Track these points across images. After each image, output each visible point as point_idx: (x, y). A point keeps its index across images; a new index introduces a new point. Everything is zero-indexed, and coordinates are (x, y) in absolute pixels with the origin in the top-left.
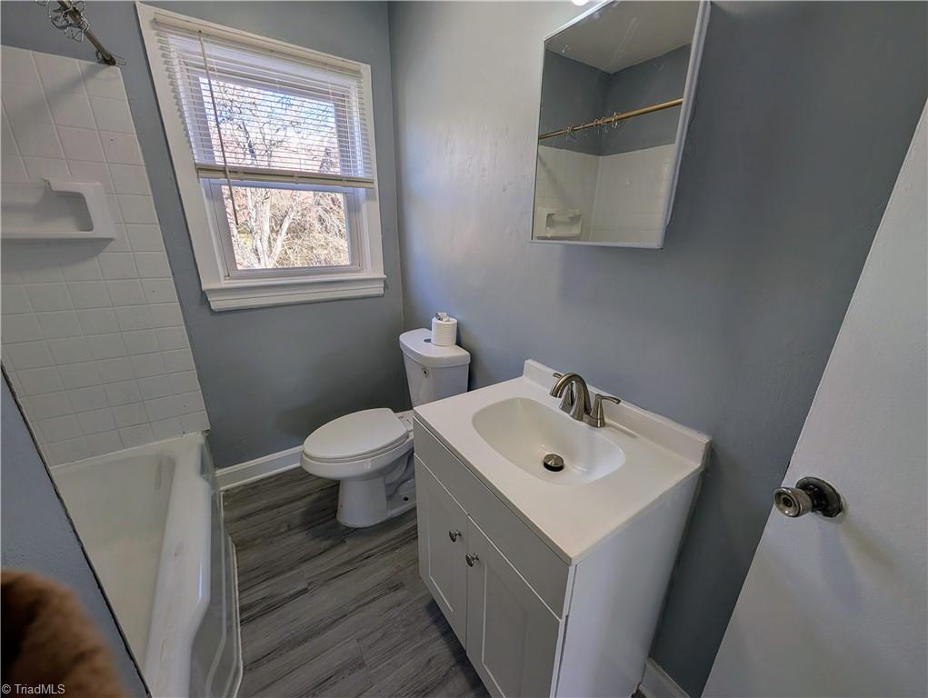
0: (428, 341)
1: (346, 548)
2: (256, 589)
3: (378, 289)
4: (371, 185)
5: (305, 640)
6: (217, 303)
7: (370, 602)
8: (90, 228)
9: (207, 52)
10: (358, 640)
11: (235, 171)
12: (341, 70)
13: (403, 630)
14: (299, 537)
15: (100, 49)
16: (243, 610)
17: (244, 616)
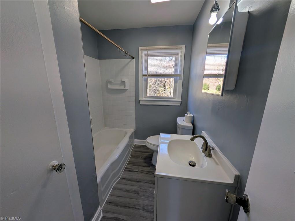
0: (183, 120)
1: (149, 168)
2: (130, 166)
3: (179, 104)
4: (180, 76)
5: (132, 181)
6: (141, 103)
7: (147, 183)
8: (125, 87)
9: (148, 52)
10: (140, 189)
11: (149, 75)
12: (177, 48)
13: (150, 194)
14: (142, 160)
15: (132, 57)
16: (126, 168)
17: (125, 169)
